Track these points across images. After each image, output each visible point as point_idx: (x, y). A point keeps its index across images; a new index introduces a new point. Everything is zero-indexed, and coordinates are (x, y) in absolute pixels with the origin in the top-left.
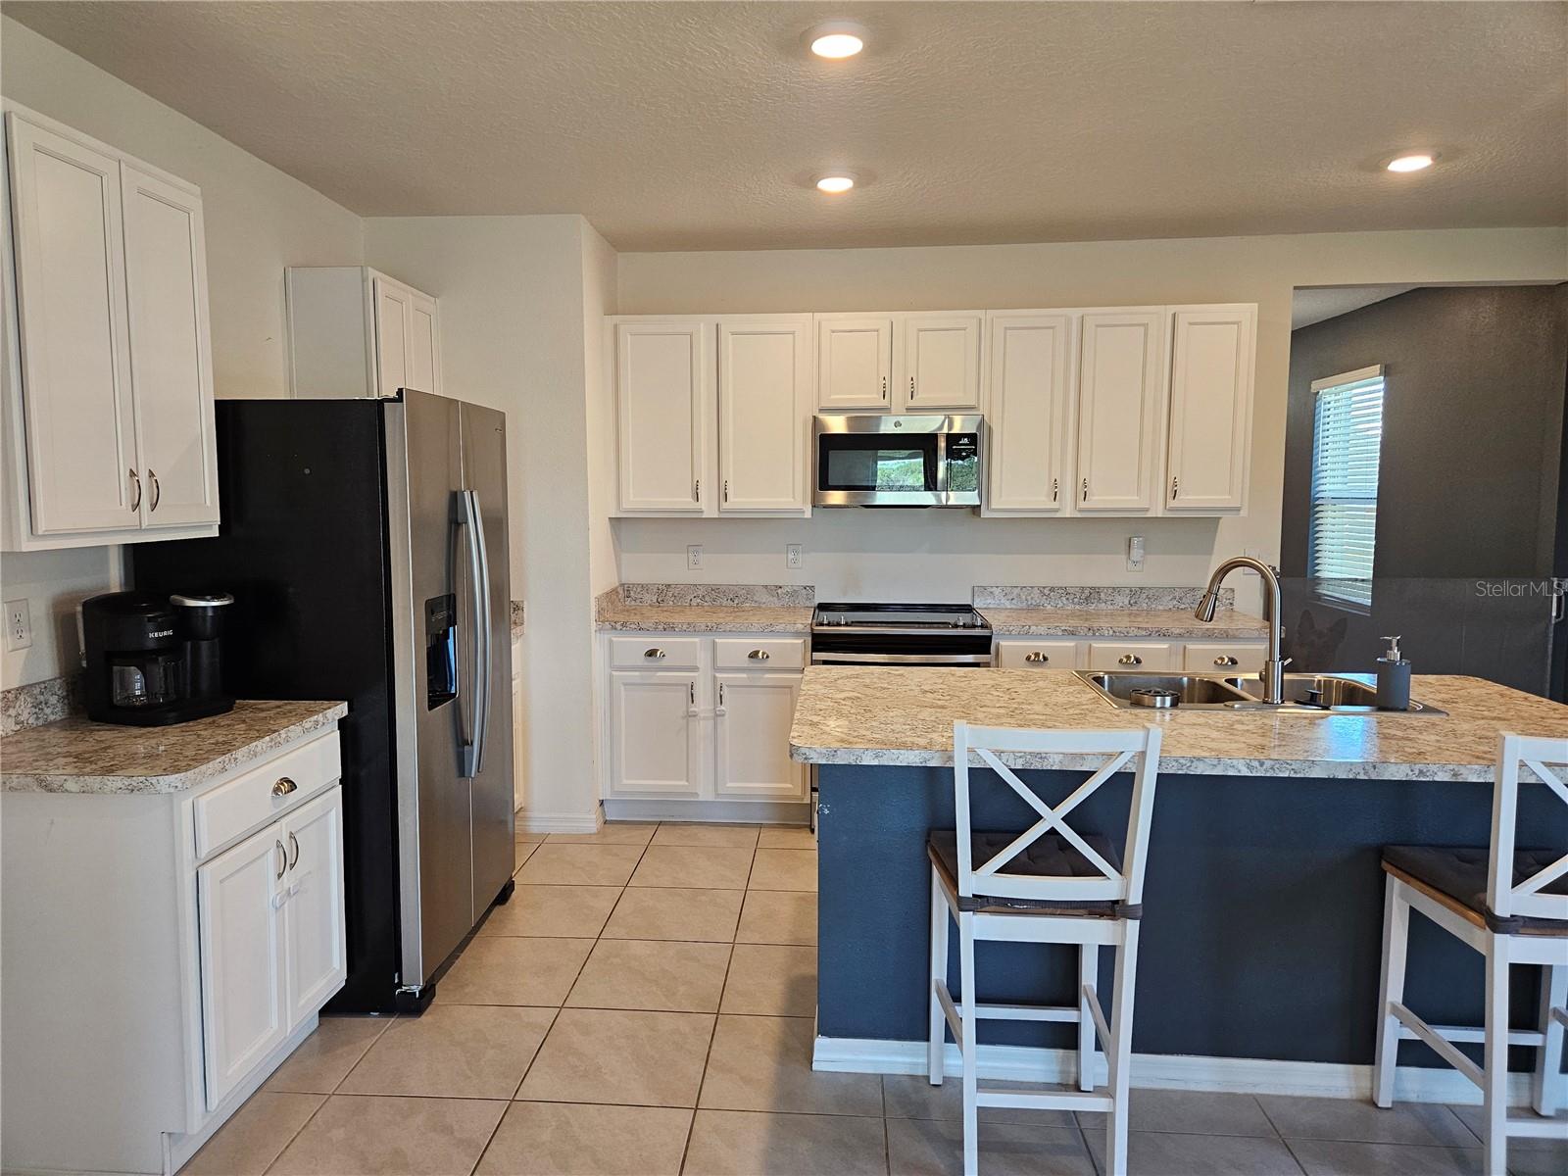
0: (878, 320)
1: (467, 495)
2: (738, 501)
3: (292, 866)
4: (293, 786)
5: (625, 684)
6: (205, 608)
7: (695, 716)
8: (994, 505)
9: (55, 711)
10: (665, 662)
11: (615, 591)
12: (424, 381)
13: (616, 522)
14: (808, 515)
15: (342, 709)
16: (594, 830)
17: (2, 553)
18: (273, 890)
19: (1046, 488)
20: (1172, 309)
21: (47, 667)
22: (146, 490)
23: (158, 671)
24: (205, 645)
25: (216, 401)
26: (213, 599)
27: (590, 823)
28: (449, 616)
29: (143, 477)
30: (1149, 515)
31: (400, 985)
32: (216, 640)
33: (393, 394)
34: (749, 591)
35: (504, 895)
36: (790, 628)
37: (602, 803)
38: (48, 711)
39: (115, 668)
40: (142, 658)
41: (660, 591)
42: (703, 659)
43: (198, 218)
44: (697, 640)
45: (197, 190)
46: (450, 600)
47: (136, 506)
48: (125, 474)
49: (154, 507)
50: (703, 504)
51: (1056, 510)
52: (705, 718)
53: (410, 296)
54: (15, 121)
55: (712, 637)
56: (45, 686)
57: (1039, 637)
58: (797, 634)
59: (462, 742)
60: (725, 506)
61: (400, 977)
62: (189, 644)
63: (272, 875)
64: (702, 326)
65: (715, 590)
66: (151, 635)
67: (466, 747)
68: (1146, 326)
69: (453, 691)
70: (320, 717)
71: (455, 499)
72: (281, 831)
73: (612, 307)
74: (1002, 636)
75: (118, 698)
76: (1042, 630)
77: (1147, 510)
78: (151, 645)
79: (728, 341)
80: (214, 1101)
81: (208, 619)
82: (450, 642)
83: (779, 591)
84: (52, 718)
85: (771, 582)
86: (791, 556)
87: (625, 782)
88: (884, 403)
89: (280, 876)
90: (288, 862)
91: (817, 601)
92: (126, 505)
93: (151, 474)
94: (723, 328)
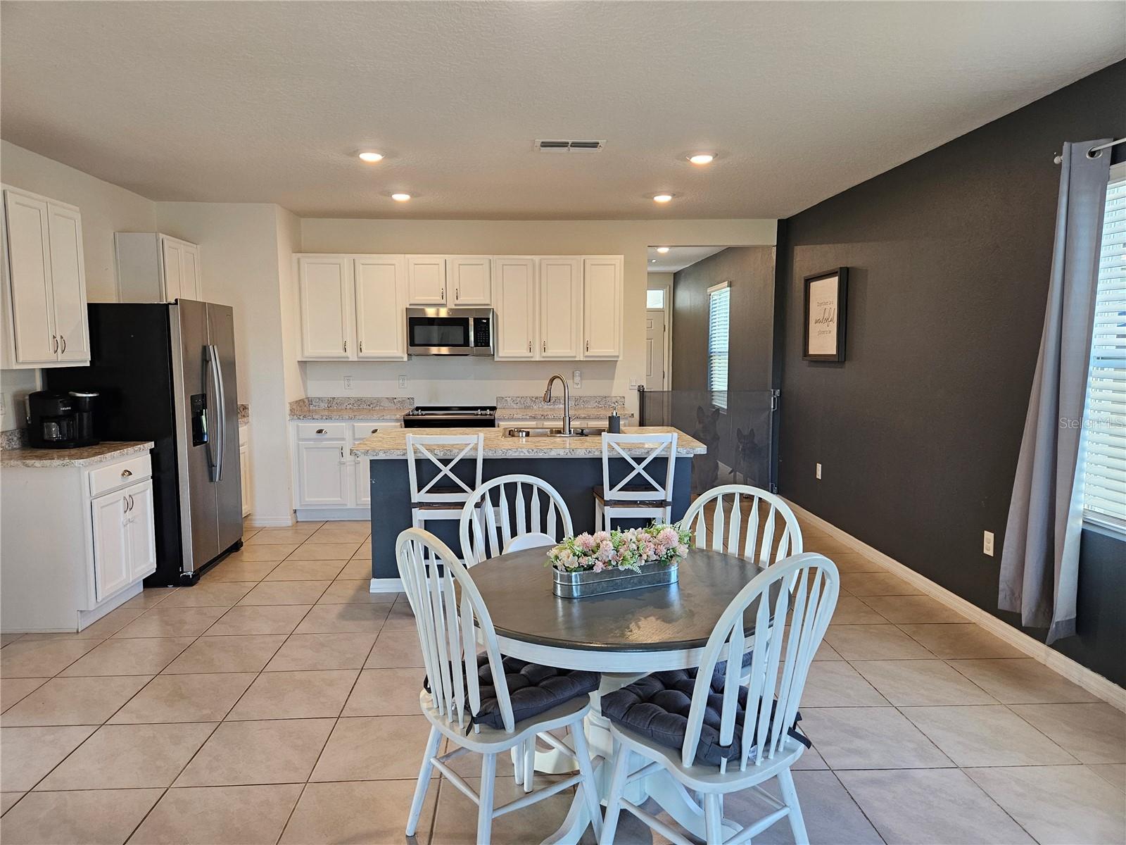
0: (439, 259)
1: (211, 347)
2: (368, 352)
3: (130, 510)
4: (130, 474)
5: (306, 448)
6: (86, 397)
7: (344, 464)
8: (500, 355)
9: (16, 444)
10: (327, 436)
11: (302, 401)
12: (191, 293)
13: (303, 364)
14: (406, 359)
15: (151, 445)
16: (290, 525)
17: (2, 370)
18: (122, 518)
19: (526, 346)
20: (584, 257)
21: (12, 425)
22: (60, 345)
23: (64, 424)
24: (85, 415)
25: (88, 304)
26: (89, 393)
27: (288, 521)
28: (203, 404)
29: (58, 338)
30: (576, 359)
31: (182, 572)
32: (91, 413)
33: (173, 301)
34: (379, 401)
35: (237, 546)
36: (393, 417)
37: (295, 511)
38: (13, 443)
39: (45, 424)
40: (58, 419)
41: (329, 402)
42: (348, 435)
43: (79, 223)
44: (344, 424)
45: (78, 209)
46: (204, 396)
47: (56, 352)
48: (51, 337)
49: (63, 352)
50: (349, 353)
51: (532, 357)
52: (350, 465)
53: (182, 246)
54: (8, 194)
55: (352, 423)
56: (12, 433)
57: (518, 419)
58: (397, 420)
59: (211, 466)
60: (361, 354)
61: (182, 569)
62: (77, 414)
63: (122, 511)
64: (346, 260)
65: (360, 401)
66: (62, 409)
67: (213, 468)
68: (571, 265)
69: (206, 440)
70: (141, 446)
71: (205, 350)
72: (126, 492)
73: (298, 248)
74: (500, 420)
75: (46, 437)
76: (520, 416)
77: (575, 357)
78: (61, 413)
79: (360, 268)
80: (100, 599)
81: (87, 402)
82: (204, 417)
83: (395, 400)
84: (15, 446)
85: (390, 395)
86: (401, 381)
87: (307, 499)
88: (443, 302)
89: (125, 512)
90: (129, 507)
91: (416, 405)
92: (52, 351)
93: (62, 337)
94: (357, 261)
